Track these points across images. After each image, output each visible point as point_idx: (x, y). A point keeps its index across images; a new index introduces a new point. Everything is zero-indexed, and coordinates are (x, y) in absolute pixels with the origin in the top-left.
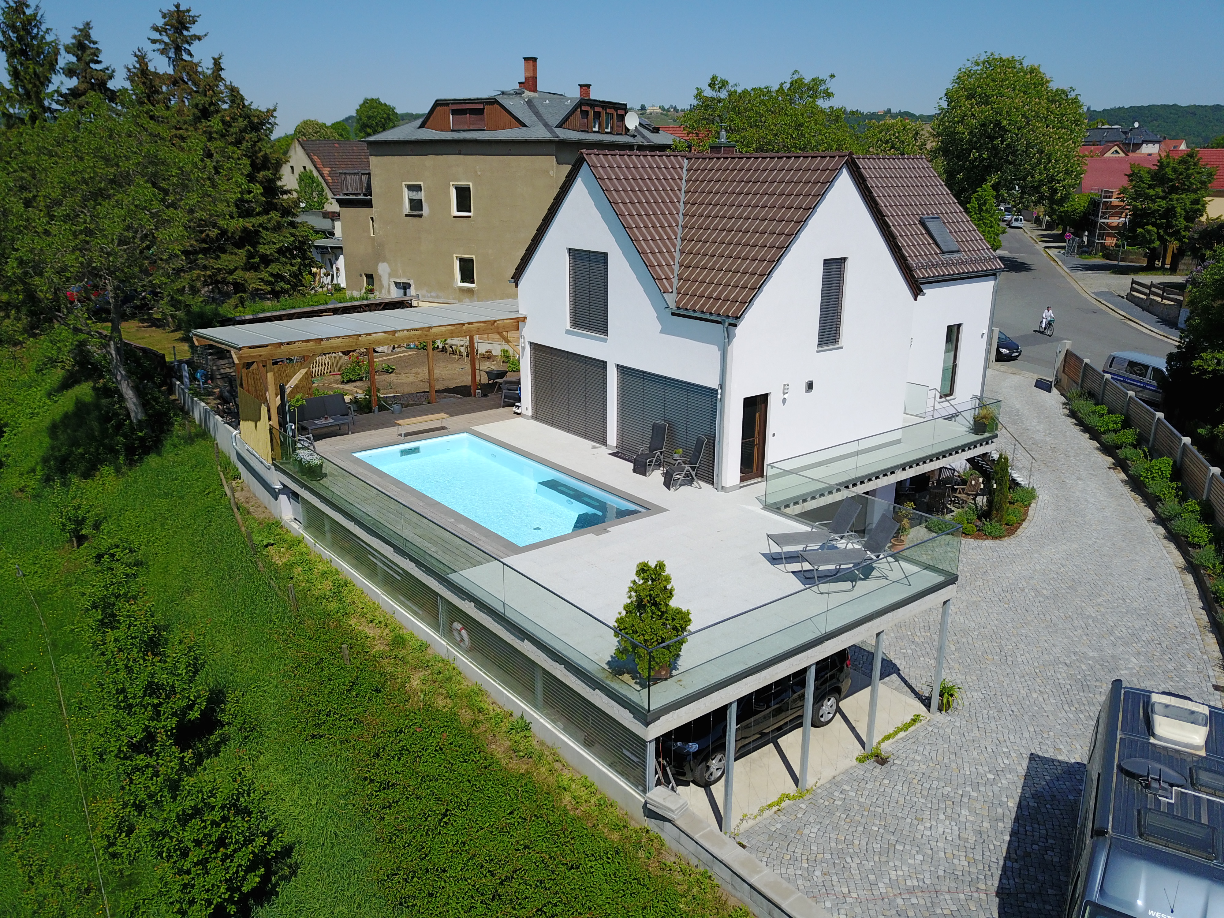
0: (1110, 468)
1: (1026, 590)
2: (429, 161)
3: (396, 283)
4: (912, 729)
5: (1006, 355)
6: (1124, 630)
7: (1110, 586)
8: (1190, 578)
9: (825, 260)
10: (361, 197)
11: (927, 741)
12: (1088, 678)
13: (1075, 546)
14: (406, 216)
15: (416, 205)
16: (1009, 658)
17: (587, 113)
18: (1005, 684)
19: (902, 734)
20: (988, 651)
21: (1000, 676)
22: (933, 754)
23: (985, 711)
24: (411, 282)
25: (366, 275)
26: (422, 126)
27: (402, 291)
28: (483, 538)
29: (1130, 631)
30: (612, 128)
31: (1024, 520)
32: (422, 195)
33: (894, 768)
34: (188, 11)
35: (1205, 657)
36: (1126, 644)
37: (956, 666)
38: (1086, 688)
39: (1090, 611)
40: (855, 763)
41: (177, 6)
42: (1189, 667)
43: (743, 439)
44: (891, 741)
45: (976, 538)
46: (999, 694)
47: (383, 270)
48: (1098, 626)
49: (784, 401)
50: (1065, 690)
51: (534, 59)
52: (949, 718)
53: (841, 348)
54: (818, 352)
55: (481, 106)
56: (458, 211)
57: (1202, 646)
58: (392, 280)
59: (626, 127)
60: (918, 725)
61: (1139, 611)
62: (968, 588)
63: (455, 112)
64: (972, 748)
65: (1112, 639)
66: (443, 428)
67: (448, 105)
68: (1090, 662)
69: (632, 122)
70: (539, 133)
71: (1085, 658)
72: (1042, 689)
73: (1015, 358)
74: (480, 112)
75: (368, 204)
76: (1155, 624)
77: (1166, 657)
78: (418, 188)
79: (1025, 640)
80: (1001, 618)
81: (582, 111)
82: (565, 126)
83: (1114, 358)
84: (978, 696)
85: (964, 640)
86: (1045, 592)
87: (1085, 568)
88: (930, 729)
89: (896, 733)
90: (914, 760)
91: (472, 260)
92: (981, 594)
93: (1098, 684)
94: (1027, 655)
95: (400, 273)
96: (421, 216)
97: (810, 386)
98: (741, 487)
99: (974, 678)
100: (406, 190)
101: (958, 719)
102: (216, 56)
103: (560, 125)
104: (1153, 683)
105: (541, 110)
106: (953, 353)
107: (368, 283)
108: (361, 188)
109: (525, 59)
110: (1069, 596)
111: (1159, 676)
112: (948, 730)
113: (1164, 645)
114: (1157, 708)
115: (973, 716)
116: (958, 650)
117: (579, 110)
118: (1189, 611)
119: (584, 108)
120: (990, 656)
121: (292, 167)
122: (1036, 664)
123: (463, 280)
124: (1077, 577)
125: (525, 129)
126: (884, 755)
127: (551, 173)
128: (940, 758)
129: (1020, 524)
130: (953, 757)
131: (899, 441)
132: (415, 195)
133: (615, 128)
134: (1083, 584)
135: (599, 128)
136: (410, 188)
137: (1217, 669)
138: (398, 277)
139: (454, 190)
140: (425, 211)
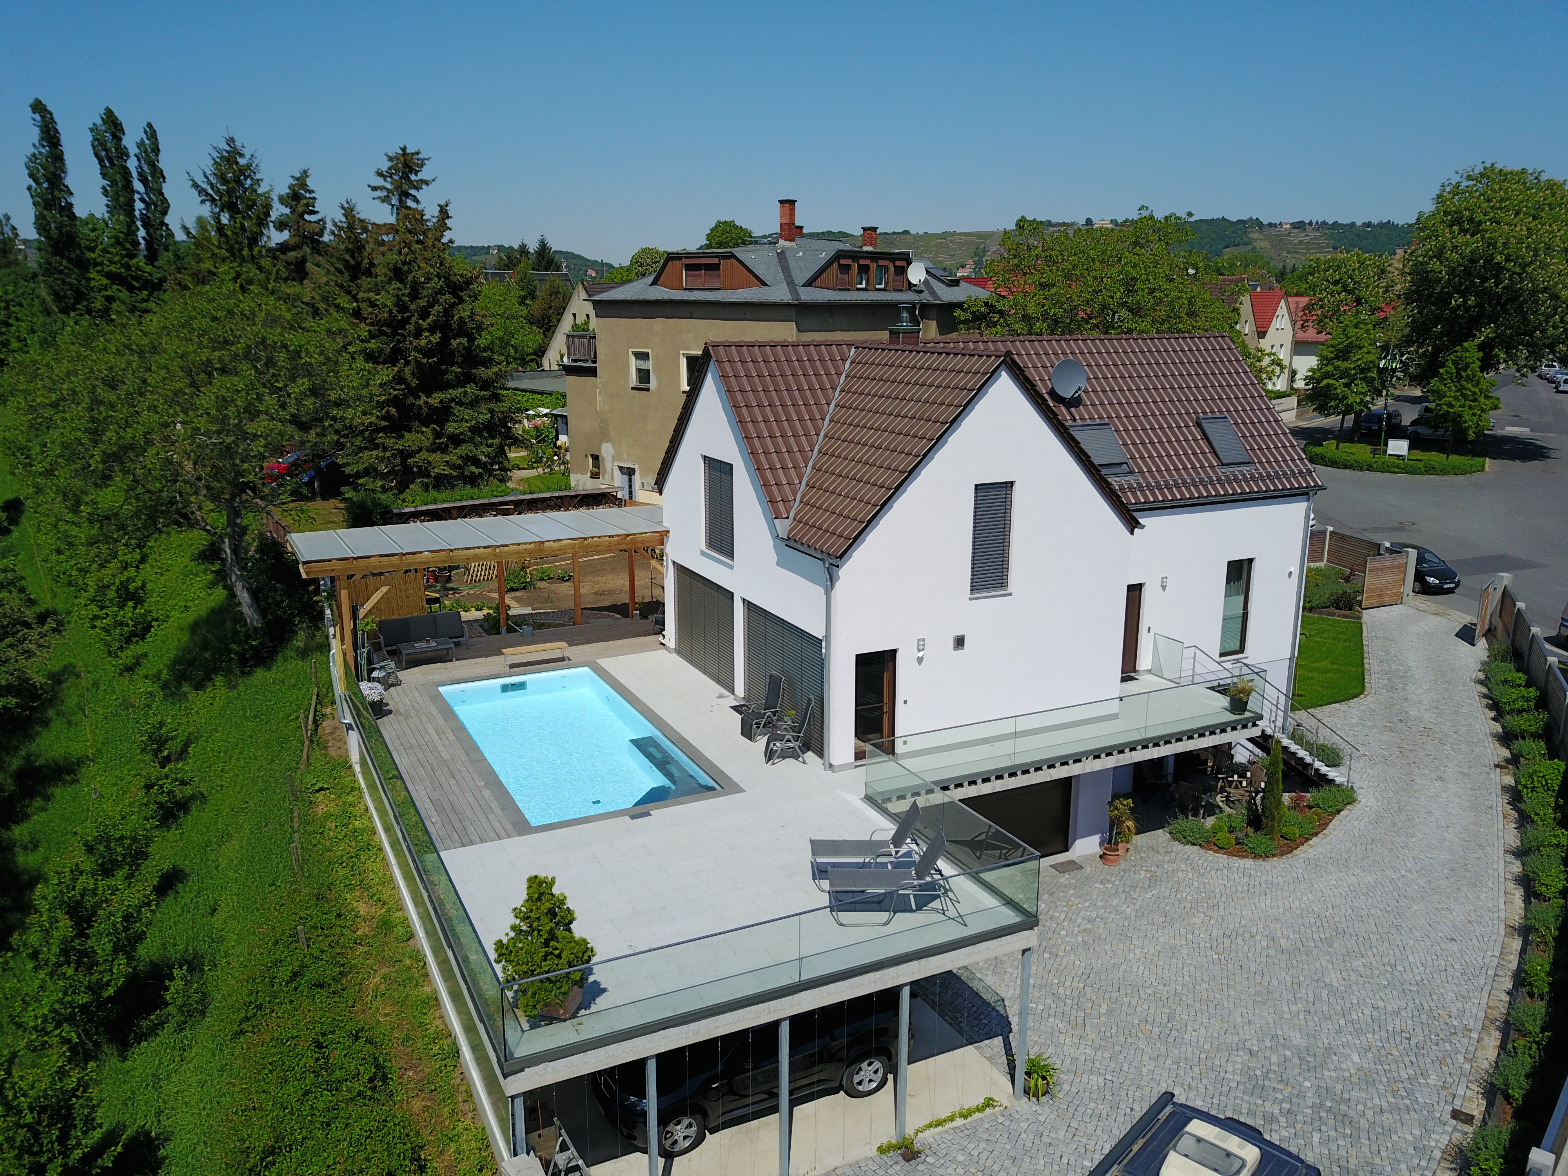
0: (1497, 766)
1: (1258, 938)
2: (658, 324)
3: (621, 467)
4: (977, 1115)
5: (1435, 586)
6: (1367, 1012)
7: (1386, 944)
8: (1516, 944)
9: (976, 486)
10: (586, 364)
11: (986, 1137)
12: (1270, 1075)
13: (1370, 879)
14: (633, 388)
15: (644, 375)
16: (1174, 1033)
17: (849, 267)
18: (1145, 1070)
19: (959, 1122)
20: (1150, 1019)
21: (1146, 1058)
22: (983, 1157)
23: (1093, 1105)
24: (636, 467)
25: (592, 456)
26: (654, 283)
27: (626, 477)
28: (498, 811)
29: (1375, 1013)
30: (886, 284)
31: (1316, 834)
32: (650, 365)
33: (921, 1167)
34: (418, 153)
35: (1467, 1066)
36: (1358, 1033)
37: (1092, 1036)
38: (1257, 1091)
39: (1334, 978)
40: (874, 1152)
41: (404, 149)
42: (1433, 1079)
43: (856, 706)
44: (940, 1128)
45: (1230, 854)
46: (1128, 1082)
47: (607, 451)
48: (1332, 1000)
49: (920, 660)
50: (1226, 1089)
51: (792, 203)
52: (1035, 1108)
53: (1010, 594)
54: (971, 599)
55: (716, 261)
57: (1472, 1049)
58: (616, 464)
59: (909, 282)
60: (988, 1111)
61: (1406, 986)
62: (1176, 926)
63: (689, 268)
64: (1041, 1155)
65: (1342, 1022)
66: (563, 659)
67: (680, 259)
68: (1288, 1053)
69: (916, 274)
70: (779, 293)
71: (1283, 1046)
72: (1193, 1084)
73: (1450, 591)
74: (715, 267)
75: (592, 372)
76: (1420, 1009)
77: (1406, 1060)
78: (646, 356)
79: (1212, 1011)
80: (1198, 974)
81: (839, 265)
82: (816, 284)
84: (1096, 1081)
85: (1126, 1000)
86: (1283, 942)
87: (1365, 913)
88: (1001, 1119)
89: (952, 1119)
90: (954, 1160)
92: (1190, 936)
93: (1280, 1086)
94: (1203, 1031)
95: (625, 456)
96: (648, 390)
97: (960, 642)
98: (856, 767)
99: (1107, 1055)
100: (633, 358)
101: (1047, 1111)
102: (443, 203)
103: (810, 283)
104: (1363, 1095)
105: (792, 264)
106: (1242, 597)
107: (594, 466)
109: (781, 202)
110: (1315, 952)
111: (1380, 1087)
112: (1024, 1125)
113: (1414, 1041)
114: (1185, 1143)
115: (1071, 1110)
116: (1109, 1012)
117: (836, 264)
118: (1485, 994)
119: (842, 261)
120: (1149, 1027)
121: (574, 315)
122: (1207, 1046)
124: (1344, 925)
125: (766, 288)
126: (917, 1146)
128: (990, 1162)
129: (1307, 840)
130: (1008, 1163)
131: (1115, 716)
132: (643, 365)
133: (891, 284)
134: (1347, 936)
135: (867, 284)
136: (638, 356)
137: (1474, 1087)
138: (621, 460)
139: (685, 360)
140: (654, 382)
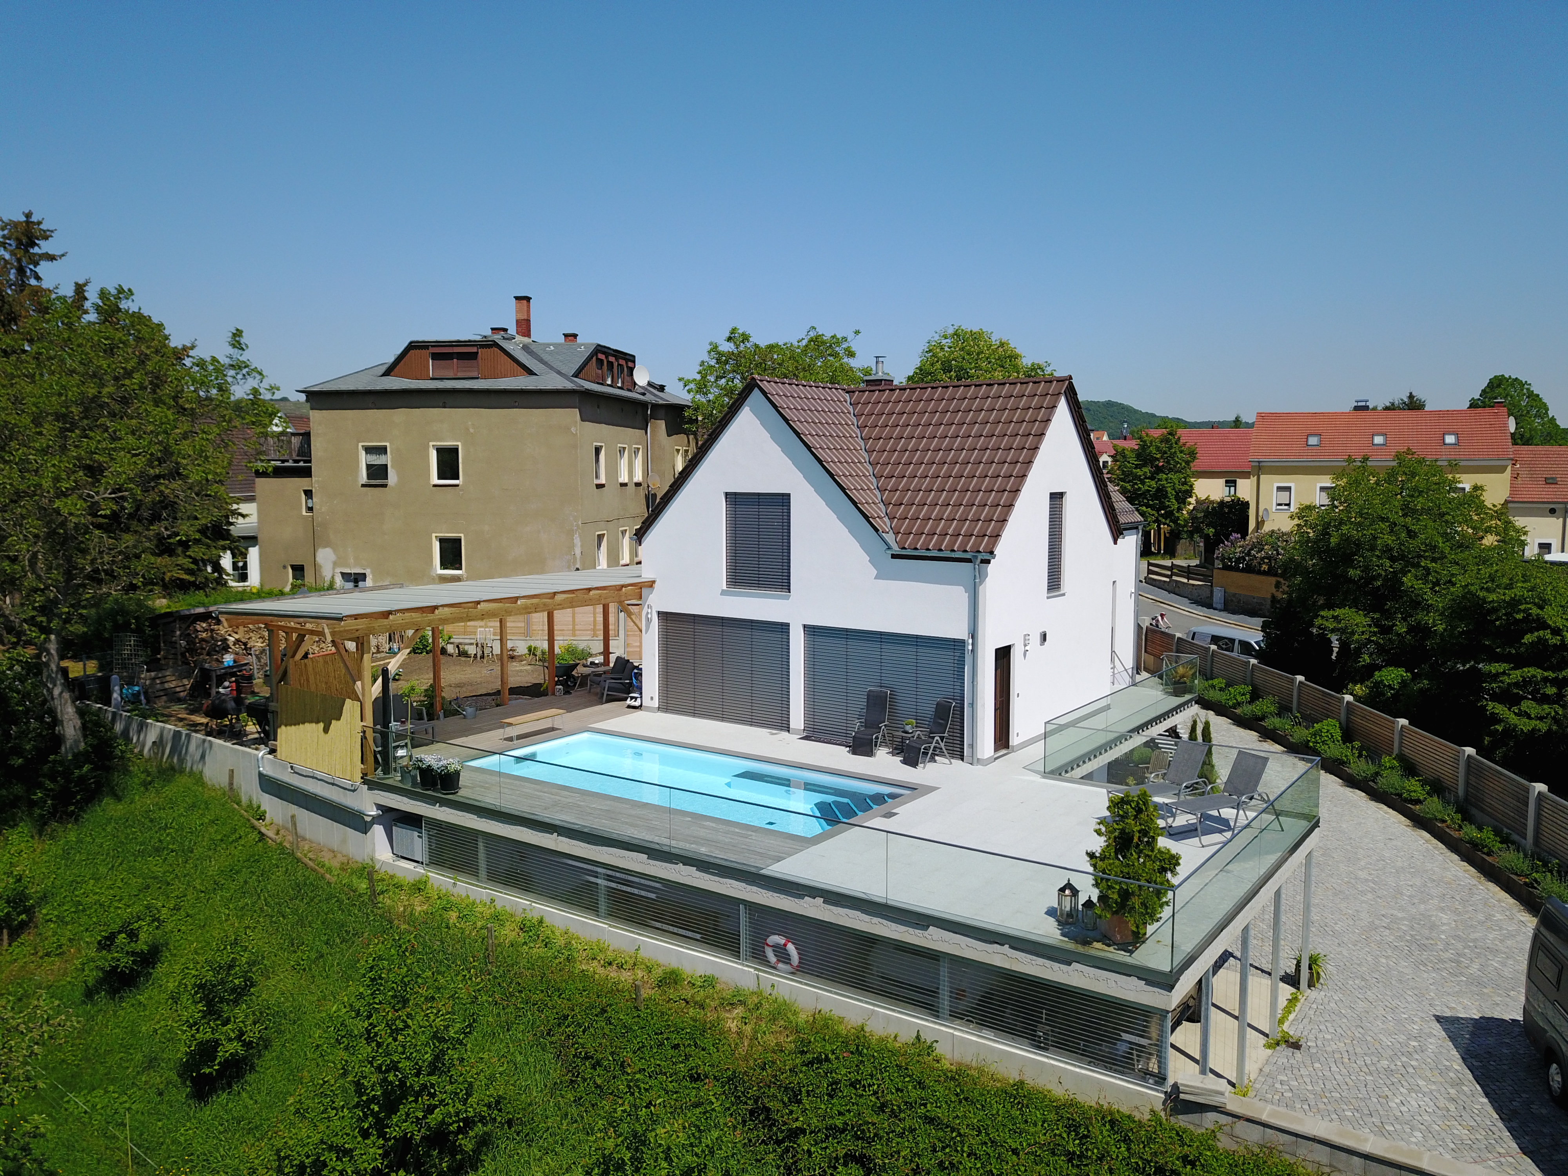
2: (400, 416)
3: (343, 574)
4: (1294, 1009)
6: (1410, 889)
8: (1425, 834)
9: (1051, 494)
10: (290, 464)
11: (1322, 1019)
14: (363, 486)
15: (378, 473)
17: (602, 362)
19: (1292, 1016)
22: (1340, 1031)
24: (368, 572)
25: (293, 567)
26: (387, 374)
29: (1415, 889)
30: (623, 383)
32: (387, 459)
33: (1313, 1050)
34: (39, 223)
36: (1423, 902)
40: (1269, 1051)
41: (28, 215)
43: (995, 699)
44: (1287, 1024)
47: (325, 557)
48: (1382, 887)
50: (1406, 951)
51: (528, 299)
53: (1064, 595)
54: (1048, 598)
55: (474, 350)
56: (439, 478)
57: (1491, 895)
58: (338, 570)
59: (635, 382)
60: (1299, 1005)
61: (1407, 870)
63: (436, 357)
64: (1371, 1019)
65: (1406, 898)
66: (553, 729)
67: (427, 347)
68: (1406, 923)
69: (640, 377)
70: (554, 382)
71: (1397, 919)
72: (1384, 954)
74: (473, 356)
75: (306, 473)
76: (1432, 880)
77: (1469, 909)
78: (383, 450)
81: (598, 359)
82: (581, 375)
83: (1194, 633)
88: (1313, 1006)
89: (1283, 1015)
90: (1326, 1039)
91: (459, 541)
95: (351, 561)
96: (385, 486)
97: (1044, 637)
100: (363, 453)
101: (1331, 993)
102: (81, 282)
103: (576, 375)
105: (546, 357)
107: (296, 578)
108: (290, 454)
109: (517, 298)
112: (1333, 1005)
113: (1458, 898)
117: (594, 358)
118: (1451, 864)
119: (599, 356)
122: (1357, 931)
123: (444, 565)
125: (535, 377)
126: (1291, 1039)
127: (573, 430)
128: (1350, 1033)
130: (1361, 1030)
131: (1108, 707)
132: (377, 460)
133: (626, 384)
136: (369, 450)
138: (346, 567)
139: (435, 452)
140: (393, 478)
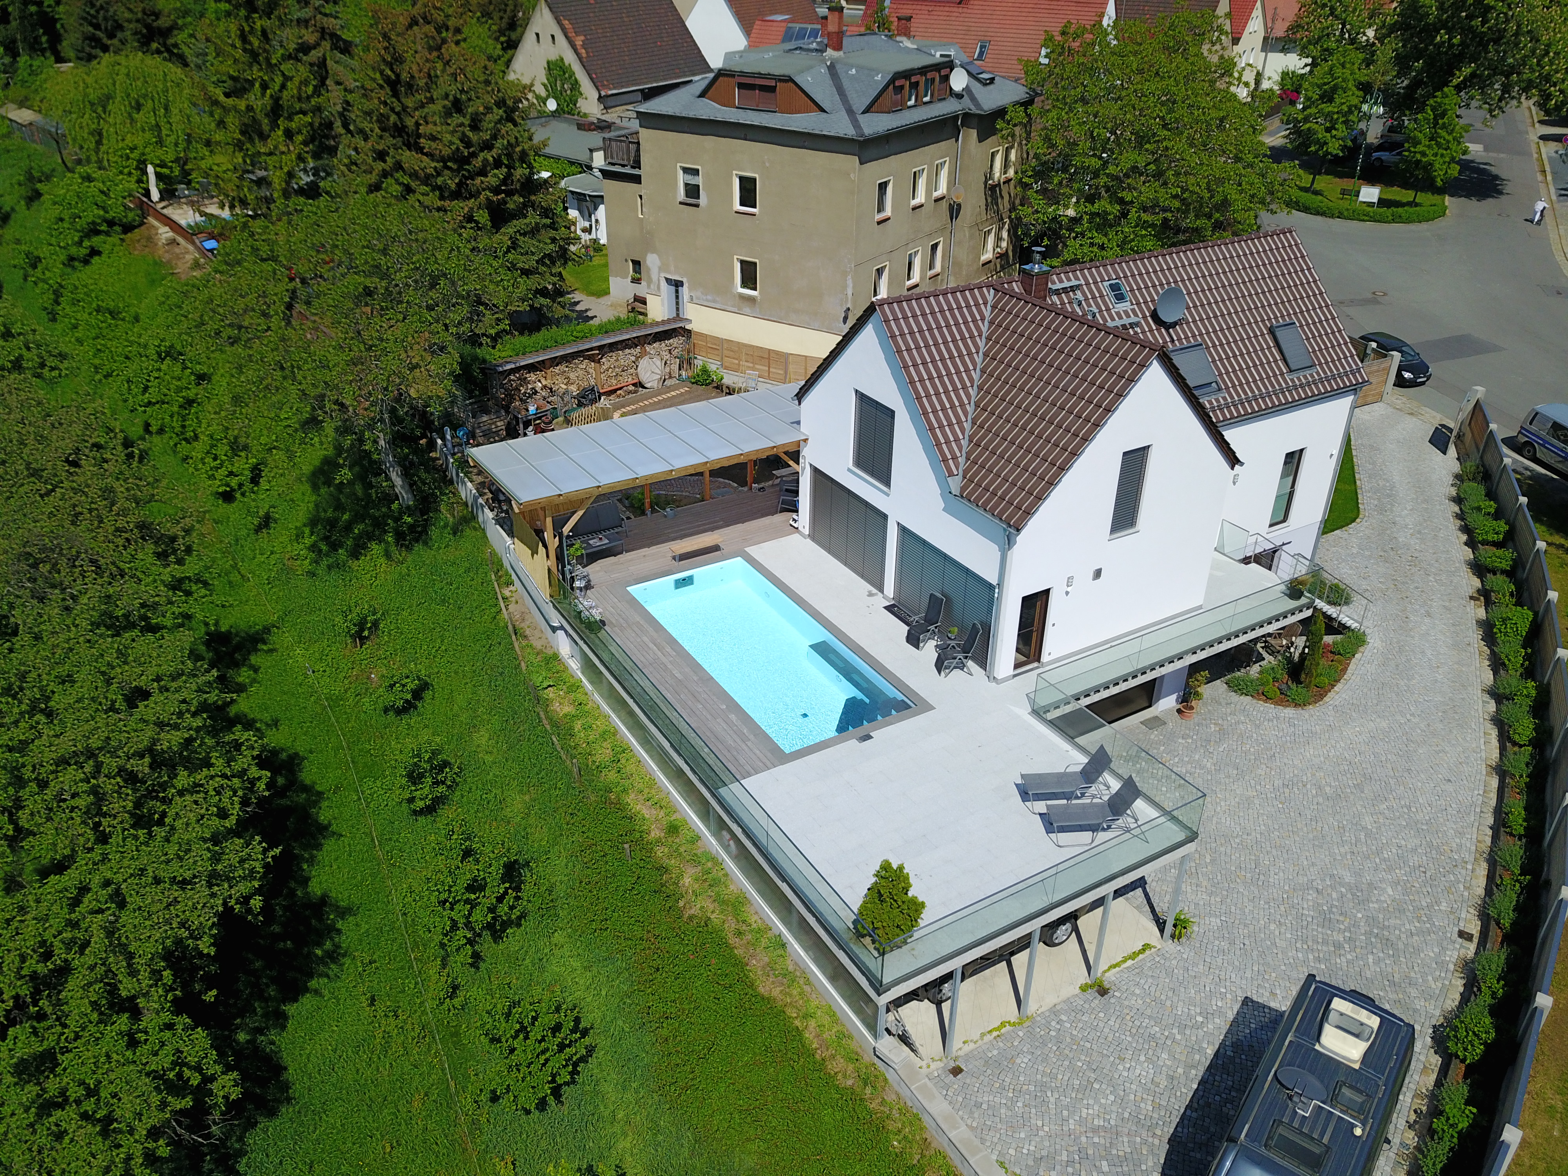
0: (1471, 598)
1: (1309, 786)
2: (710, 142)
3: (667, 280)
4: (1141, 956)
5: (1409, 380)
6: (1394, 851)
7: (1402, 788)
8: (1494, 782)
9: (1125, 453)
10: (628, 170)
11: (1150, 974)
12: (1334, 910)
13: (1384, 724)
14: (681, 203)
15: (693, 191)
16: (1262, 877)
18: (1247, 911)
19: (1130, 963)
20: (1243, 866)
21: (1246, 900)
22: (1153, 989)
23: (1217, 942)
24: (685, 280)
25: (632, 261)
26: (702, 95)
27: (673, 288)
29: (1400, 852)
30: (932, 96)
31: (1338, 681)
32: (699, 180)
33: (1113, 1000)
35: (1466, 894)
36: (1390, 869)
37: (1205, 883)
38: (1327, 923)
39: (1368, 821)
40: (1077, 991)
42: (1444, 906)
44: (1117, 969)
45: (1277, 703)
46: (1237, 922)
47: (652, 261)
48: (1369, 842)
49: (1067, 593)
50: (1305, 923)
52: (1179, 948)
53: (1138, 531)
54: (1109, 540)
55: (774, 84)
56: (741, 204)
57: (1468, 878)
58: (663, 275)
59: (951, 89)
60: (1148, 952)
61: (1419, 826)
62: (1247, 778)
63: (741, 86)
64: (1191, 986)
65: (1377, 860)
67: (734, 76)
68: (1343, 890)
69: (959, 81)
70: (842, 126)
71: (1340, 884)
72: (1282, 921)
74: (772, 89)
75: (637, 180)
76: (1430, 845)
77: (1425, 890)
78: (696, 172)
79: (1285, 855)
80: (1270, 823)
81: (895, 86)
82: (873, 109)
83: (1537, 414)
84: (1215, 922)
85: (1222, 849)
86: (1328, 789)
87: (1383, 759)
88: (1157, 959)
89: (1125, 960)
90: (1133, 994)
91: (755, 264)
92: (1258, 787)
93: (1341, 918)
94: (1281, 874)
95: (672, 268)
96: (697, 206)
97: (1098, 574)
98: (1015, 676)
99: (1218, 899)
100: (681, 173)
101: (1188, 950)
103: (869, 110)
104: (1398, 922)
106: (1291, 478)
107: (635, 271)
108: (629, 160)
110: (1352, 797)
111: (1408, 914)
112: (1174, 962)
113: (1428, 874)
114: (1332, 1016)
115: (1203, 948)
116: (1213, 861)
117: (891, 87)
118: (1475, 830)
120: (1243, 873)
121: (537, 35)
122: (1287, 888)
123: (744, 284)
124: (1370, 771)
126: (1106, 985)
127: (852, 176)
128: (1158, 994)
129: (1333, 686)
130: (1170, 994)
131: (1200, 607)
132: (692, 180)
133: (936, 95)
134: (1373, 782)
135: (916, 100)
136: (686, 170)
137: (1472, 911)
138: (669, 272)
139: (738, 180)
140: (703, 200)
